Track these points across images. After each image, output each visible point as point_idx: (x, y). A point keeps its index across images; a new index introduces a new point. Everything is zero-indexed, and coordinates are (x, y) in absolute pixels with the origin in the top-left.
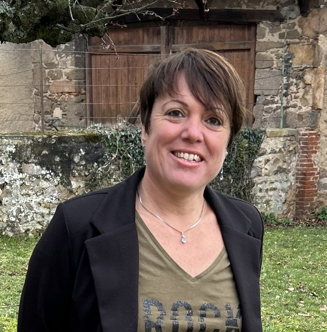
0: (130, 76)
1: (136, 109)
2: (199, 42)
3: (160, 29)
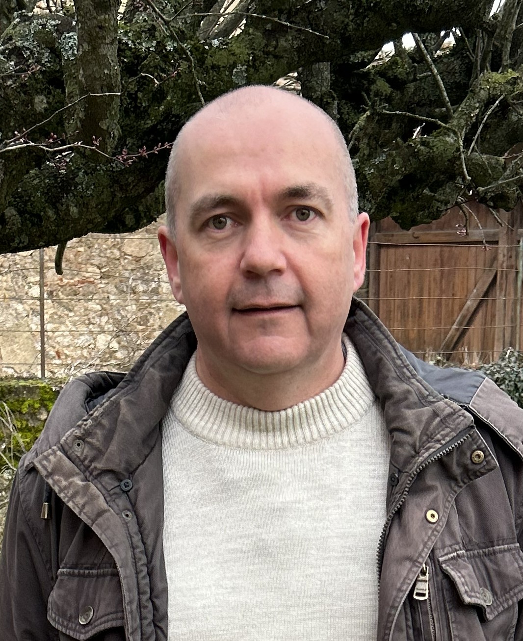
0: (444, 282)
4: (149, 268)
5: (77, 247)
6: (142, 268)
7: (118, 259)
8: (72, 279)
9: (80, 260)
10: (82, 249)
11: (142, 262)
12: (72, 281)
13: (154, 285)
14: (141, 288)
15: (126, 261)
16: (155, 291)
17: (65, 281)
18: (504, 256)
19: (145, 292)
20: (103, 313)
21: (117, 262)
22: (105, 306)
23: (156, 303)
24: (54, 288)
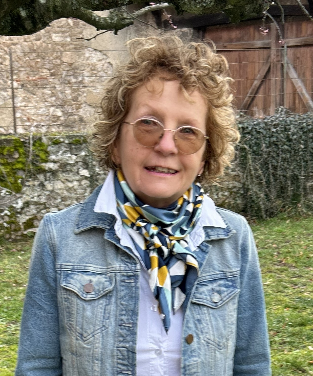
0: (241, 71)
1: (247, 101)
2: (308, 35)
3: (270, 25)
4: (77, 69)
5: (36, 59)
6: (73, 69)
7: (59, 65)
8: (34, 77)
9: (38, 66)
10: (39, 60)
11: (73, 66)
12: (34, 78)
13: (80, 79)
14: (73, 80)
15: (64, 66)
16: (81, 82)
17: (31, 78)
18: (274, 55)
19: (75, 83)
20: (53, 95)
21: (59, 66)
22: (53, 91)
23: (81, 88)
24: (25, 82)
